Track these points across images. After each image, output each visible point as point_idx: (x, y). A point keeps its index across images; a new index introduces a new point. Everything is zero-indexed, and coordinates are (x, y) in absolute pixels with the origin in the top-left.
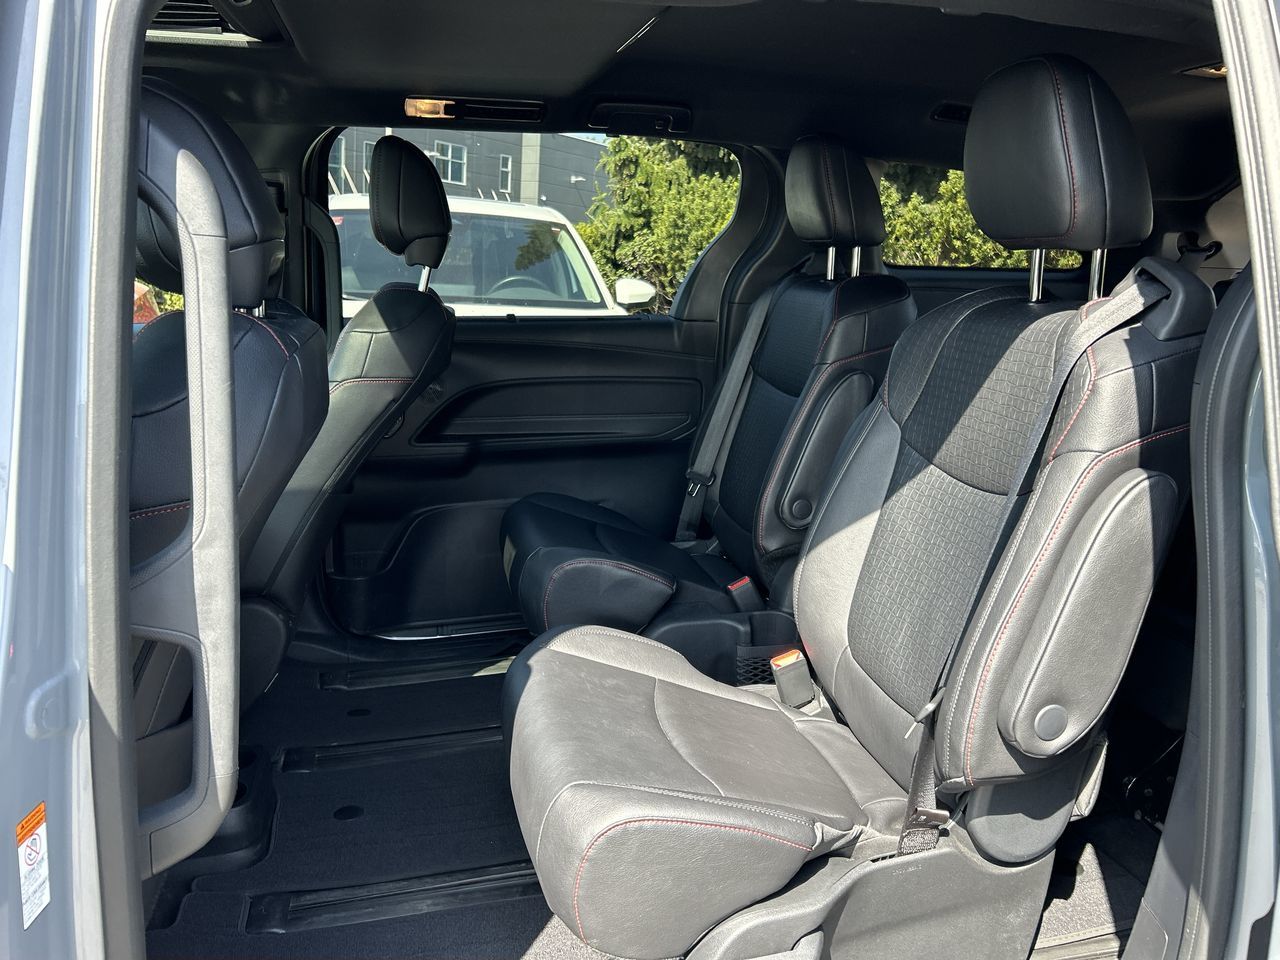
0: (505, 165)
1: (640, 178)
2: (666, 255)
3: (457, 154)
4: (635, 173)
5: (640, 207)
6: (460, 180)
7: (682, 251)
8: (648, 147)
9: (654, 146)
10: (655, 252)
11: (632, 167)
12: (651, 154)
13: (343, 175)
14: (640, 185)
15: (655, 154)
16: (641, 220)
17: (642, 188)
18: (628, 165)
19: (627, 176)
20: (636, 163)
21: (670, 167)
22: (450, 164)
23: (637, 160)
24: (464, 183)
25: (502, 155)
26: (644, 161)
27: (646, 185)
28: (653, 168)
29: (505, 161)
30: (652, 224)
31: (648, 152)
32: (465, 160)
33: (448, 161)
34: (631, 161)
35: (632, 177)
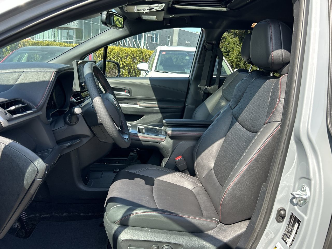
0: (169, 38)
1: (226, 42)
2: (235, 63)
3: (157, 35)
4: (225, 41)
5: (227, 50)
6: (157, 42)
7: (240, 62)
8: (228, 34)
9: (230, 34)
10: (231, 62)
11: (225, 39)
12: (229, 36)
13: (128, 40)
14: (227, 44)
15: (230, 36)
16: (227, 54)
17: (227, 45)
18: (224, 39)
19: (223, 42)
20: (226, 39)
21: (235, 39)
22: (155, 38)
23: (226, 37)
24: (158, 43)
25: (168, 36)
26: (227, 37)
27: (228, 44)
28: (230, 40)
29: (169, 37)
30: (230, 55)
31: (228, 35)
32: (159, 37)
33: (154, 37)
34: (225, 38)
35: (225, 42)
